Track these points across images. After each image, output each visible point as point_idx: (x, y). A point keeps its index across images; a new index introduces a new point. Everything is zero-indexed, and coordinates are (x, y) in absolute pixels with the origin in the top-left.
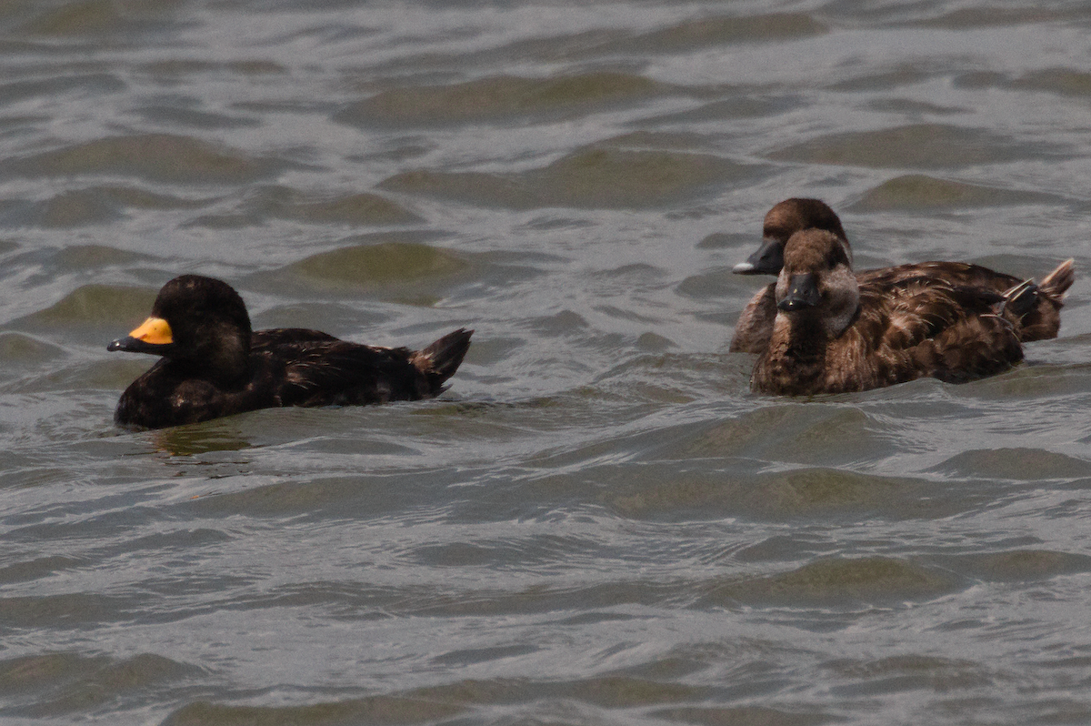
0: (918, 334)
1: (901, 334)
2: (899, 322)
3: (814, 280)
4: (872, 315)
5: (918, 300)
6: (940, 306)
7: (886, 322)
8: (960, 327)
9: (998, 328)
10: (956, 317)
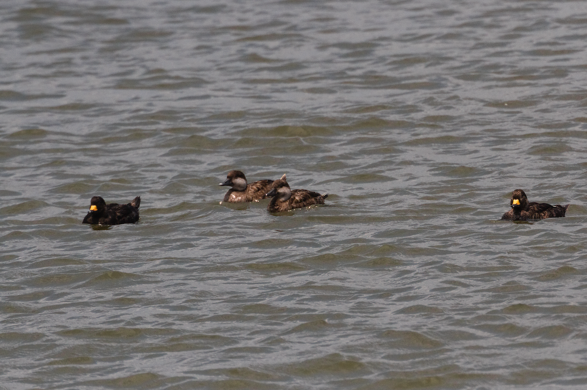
0: (301, 201)
1: (297, 201)
2: (297, 198)
3: (276, 190)
4: (292, 197)
5: (301, 194)
6: (306, 195)
7: (294, 198)
8: (310, 200)
9: (318, 200)
10: (309, 198)
